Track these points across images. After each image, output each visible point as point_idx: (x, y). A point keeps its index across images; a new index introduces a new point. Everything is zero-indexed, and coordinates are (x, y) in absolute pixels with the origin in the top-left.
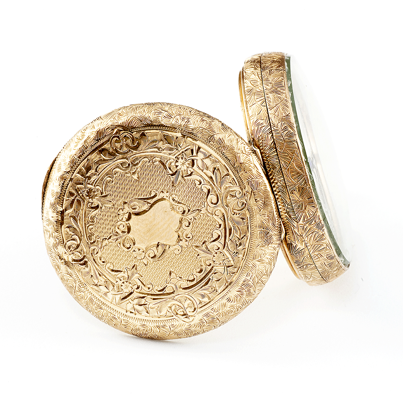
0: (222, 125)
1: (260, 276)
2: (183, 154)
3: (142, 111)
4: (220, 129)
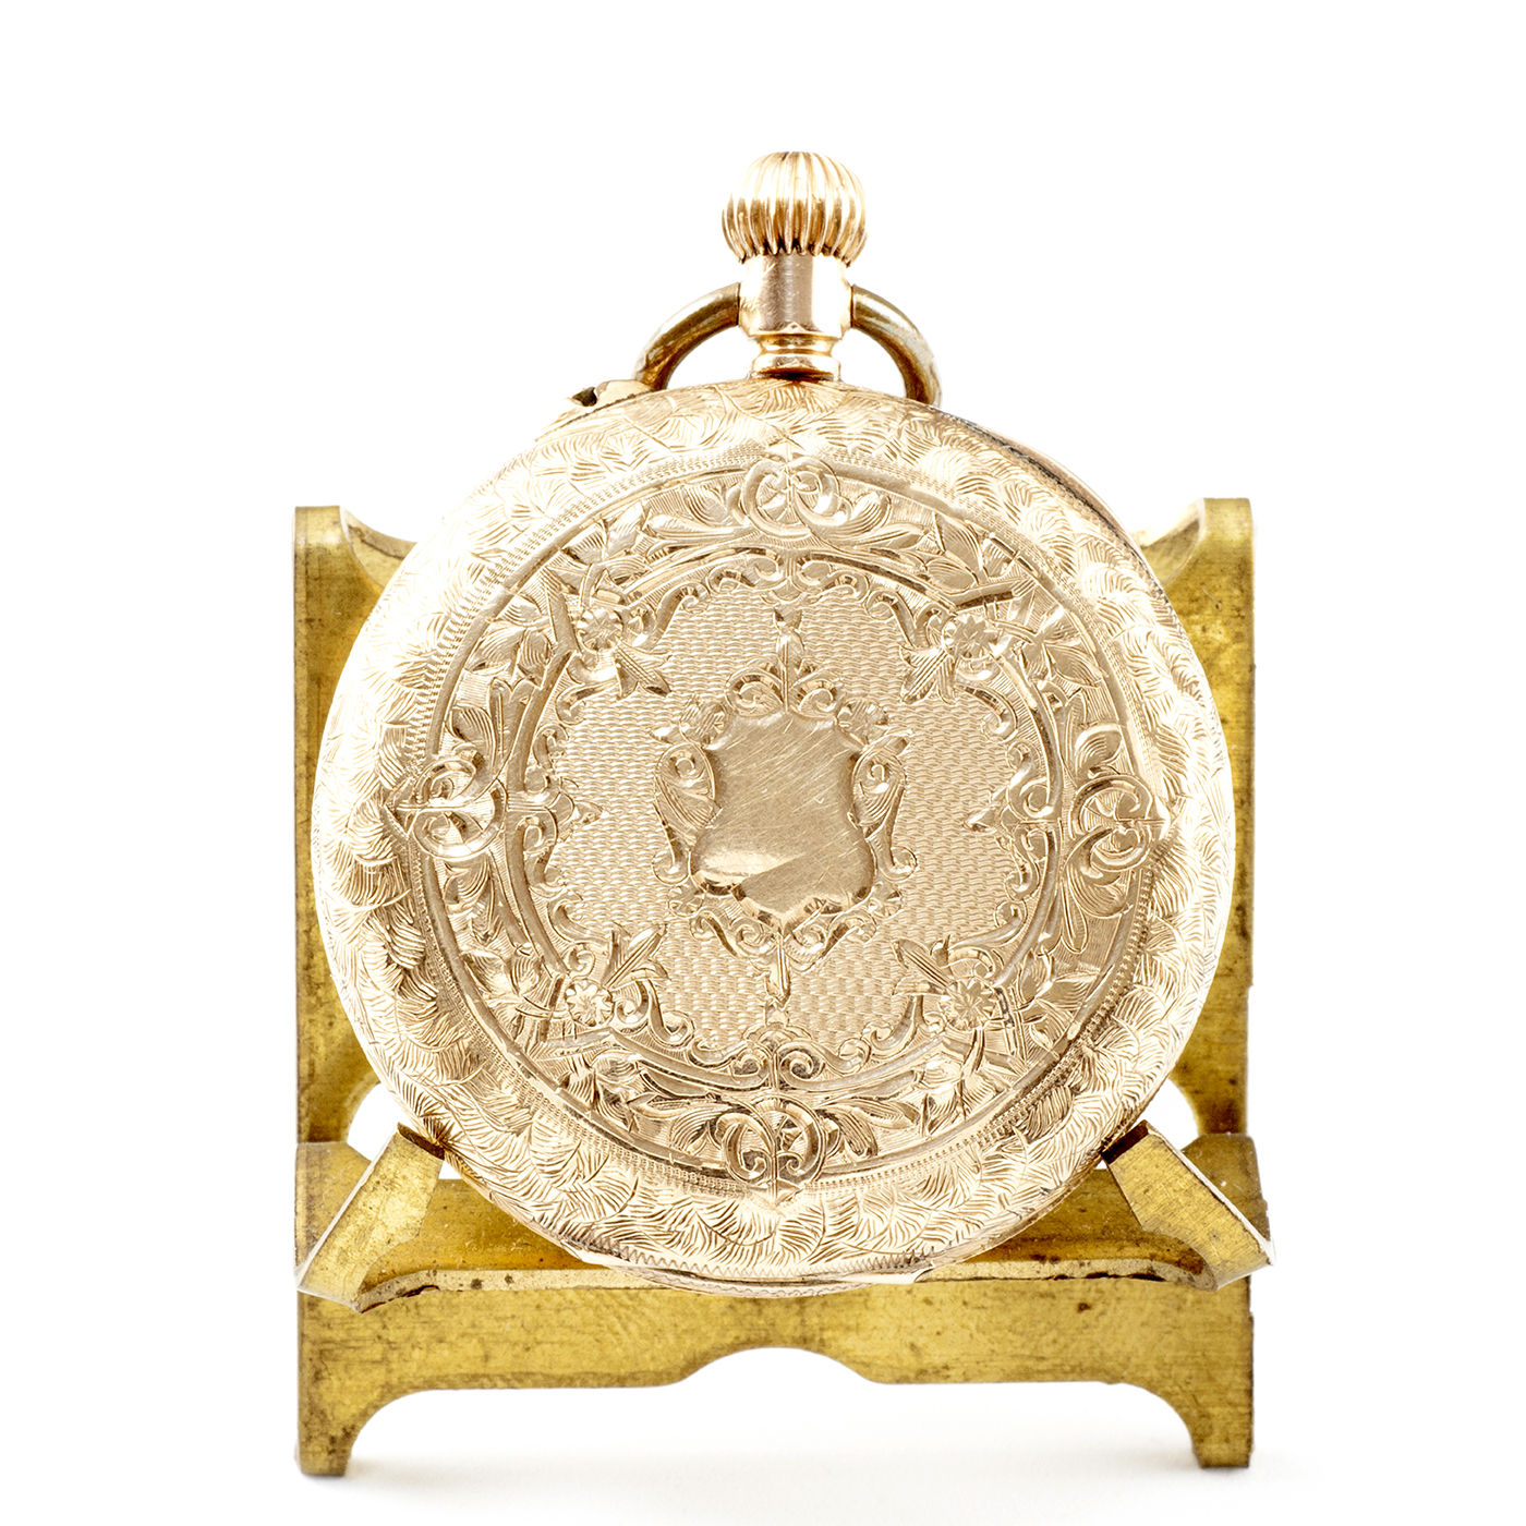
0: (1045, 1190)
1: (466, 1121)
2: (1002, 1021)
3: (1195, 930)
4: (1036, 1180)
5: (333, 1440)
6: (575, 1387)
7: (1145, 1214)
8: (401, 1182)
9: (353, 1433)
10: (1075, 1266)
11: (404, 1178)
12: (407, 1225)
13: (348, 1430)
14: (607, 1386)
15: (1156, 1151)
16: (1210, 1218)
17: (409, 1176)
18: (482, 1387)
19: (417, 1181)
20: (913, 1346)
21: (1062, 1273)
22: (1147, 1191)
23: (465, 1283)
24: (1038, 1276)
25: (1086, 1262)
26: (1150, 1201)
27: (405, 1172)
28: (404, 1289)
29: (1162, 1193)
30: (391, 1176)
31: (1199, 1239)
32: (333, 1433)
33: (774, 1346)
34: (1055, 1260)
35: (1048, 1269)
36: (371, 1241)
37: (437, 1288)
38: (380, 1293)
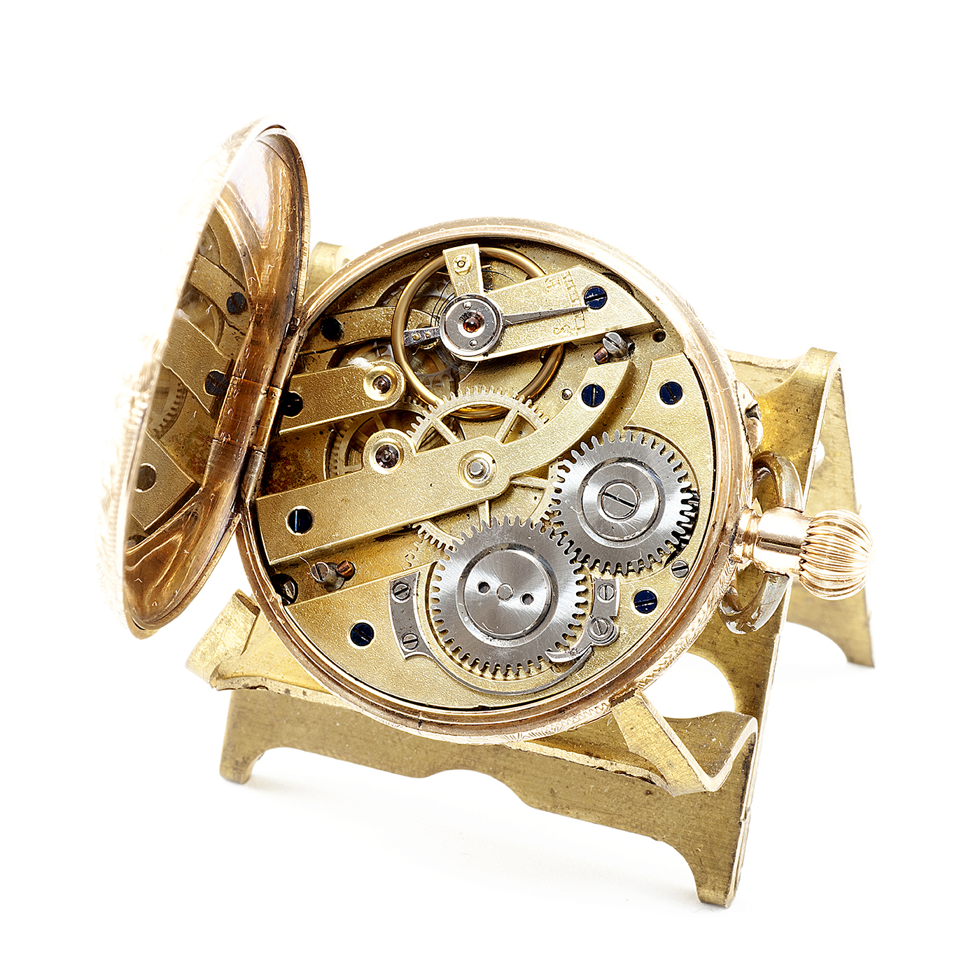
5: (237, 763)
6: (368, 766)
7: (631, 743)
8: (233, 622)
9: (248, 762)
10: (608, 764)
11: (235, 620)
12: (236, 647)
13: (245, 759)
14: (385, 770)
15: (639, 707)
16: (668, 753)
17: (238, 620)
18: (319, 753)
19: (241, 624)
20: (552, 791)
21: (601, 766)
22: (632, 729)
23: (281, 689)
24: (588, 764)
25: (614, 763)
26: (634, 735)
27: (236, 616)
28: (248, 685)
29: (641, 732)
30: (229, 618)
31: (661, 764)
32: (237, 759)
33: (477, 771)
34: (598, 757)
35: (593, 762)
36: (217, 651)
37: (267, 688)
38: (232, 683)
